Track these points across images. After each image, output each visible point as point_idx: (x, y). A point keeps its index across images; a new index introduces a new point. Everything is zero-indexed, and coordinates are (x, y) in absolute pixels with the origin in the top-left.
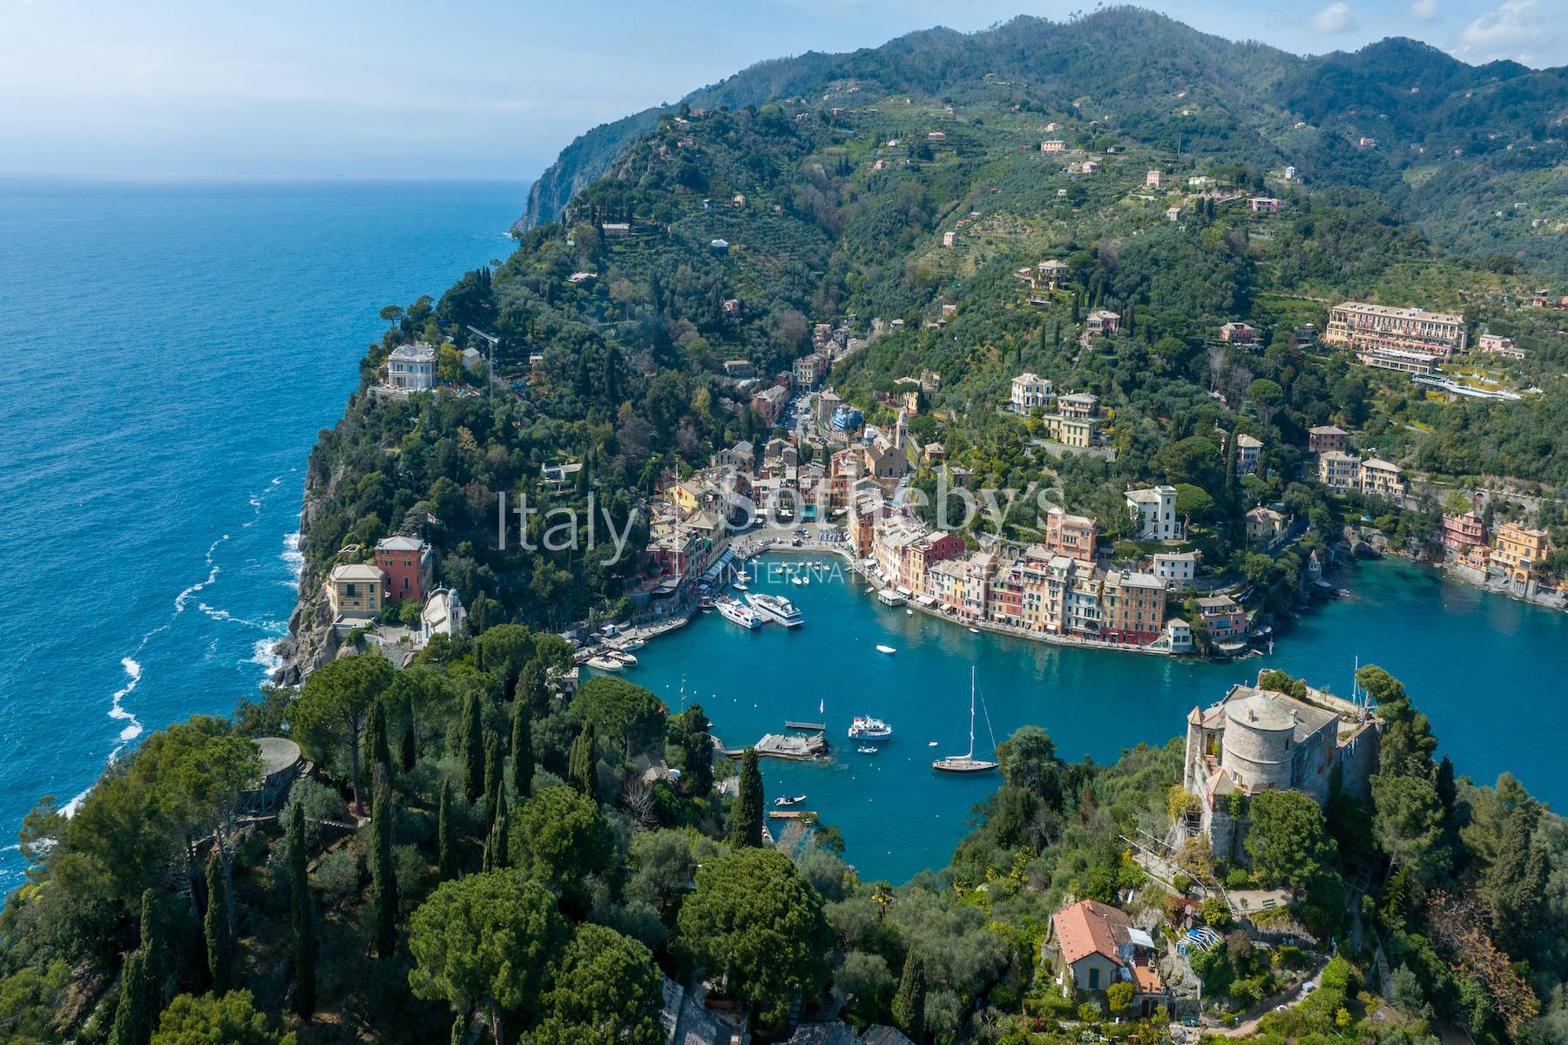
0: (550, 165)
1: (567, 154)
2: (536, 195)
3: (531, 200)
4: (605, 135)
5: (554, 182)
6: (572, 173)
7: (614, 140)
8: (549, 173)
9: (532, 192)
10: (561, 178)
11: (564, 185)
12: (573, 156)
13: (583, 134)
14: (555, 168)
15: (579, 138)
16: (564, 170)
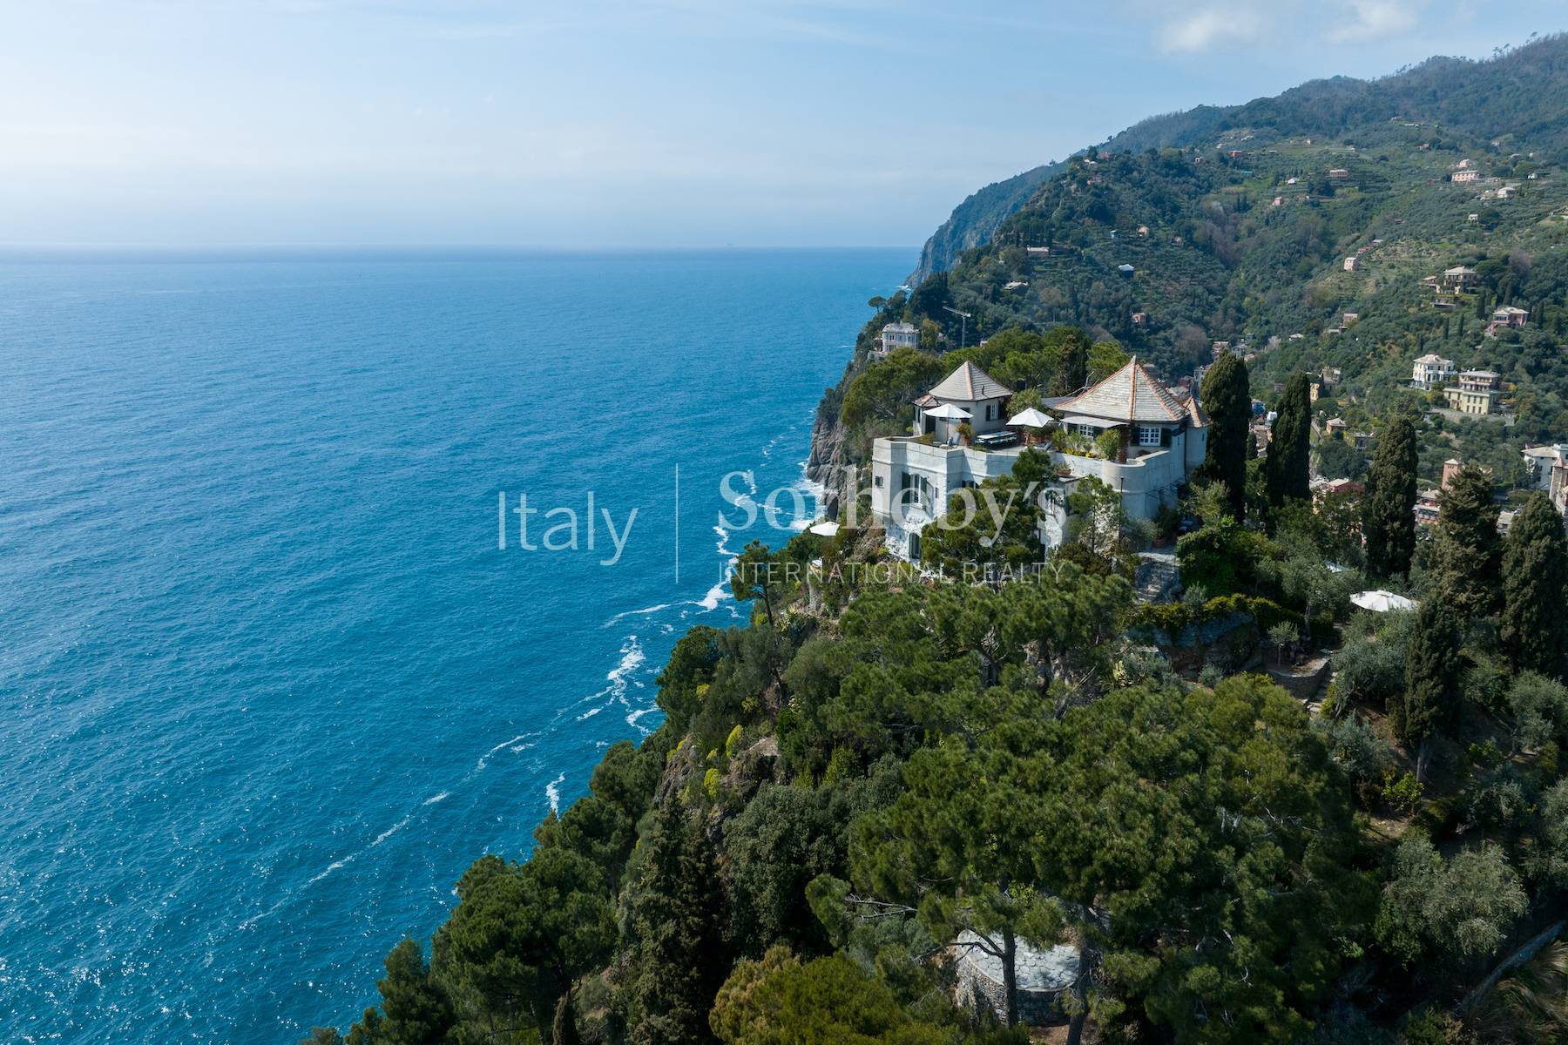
0: (944, 222)
1: (958, 212)
2: (930, 250)
3: (925, 255)
4: (995, 193)
5: (947, 237)
6: (964, 229)
7: (1003, 198)
8: (942, 230)
9: (926, 247)
10: (954, 233)
11: (956, 240)
12: (966, 214)
13: (974, 193)
14: (948, 224)
15: (970, 197)
16: (955, 227)
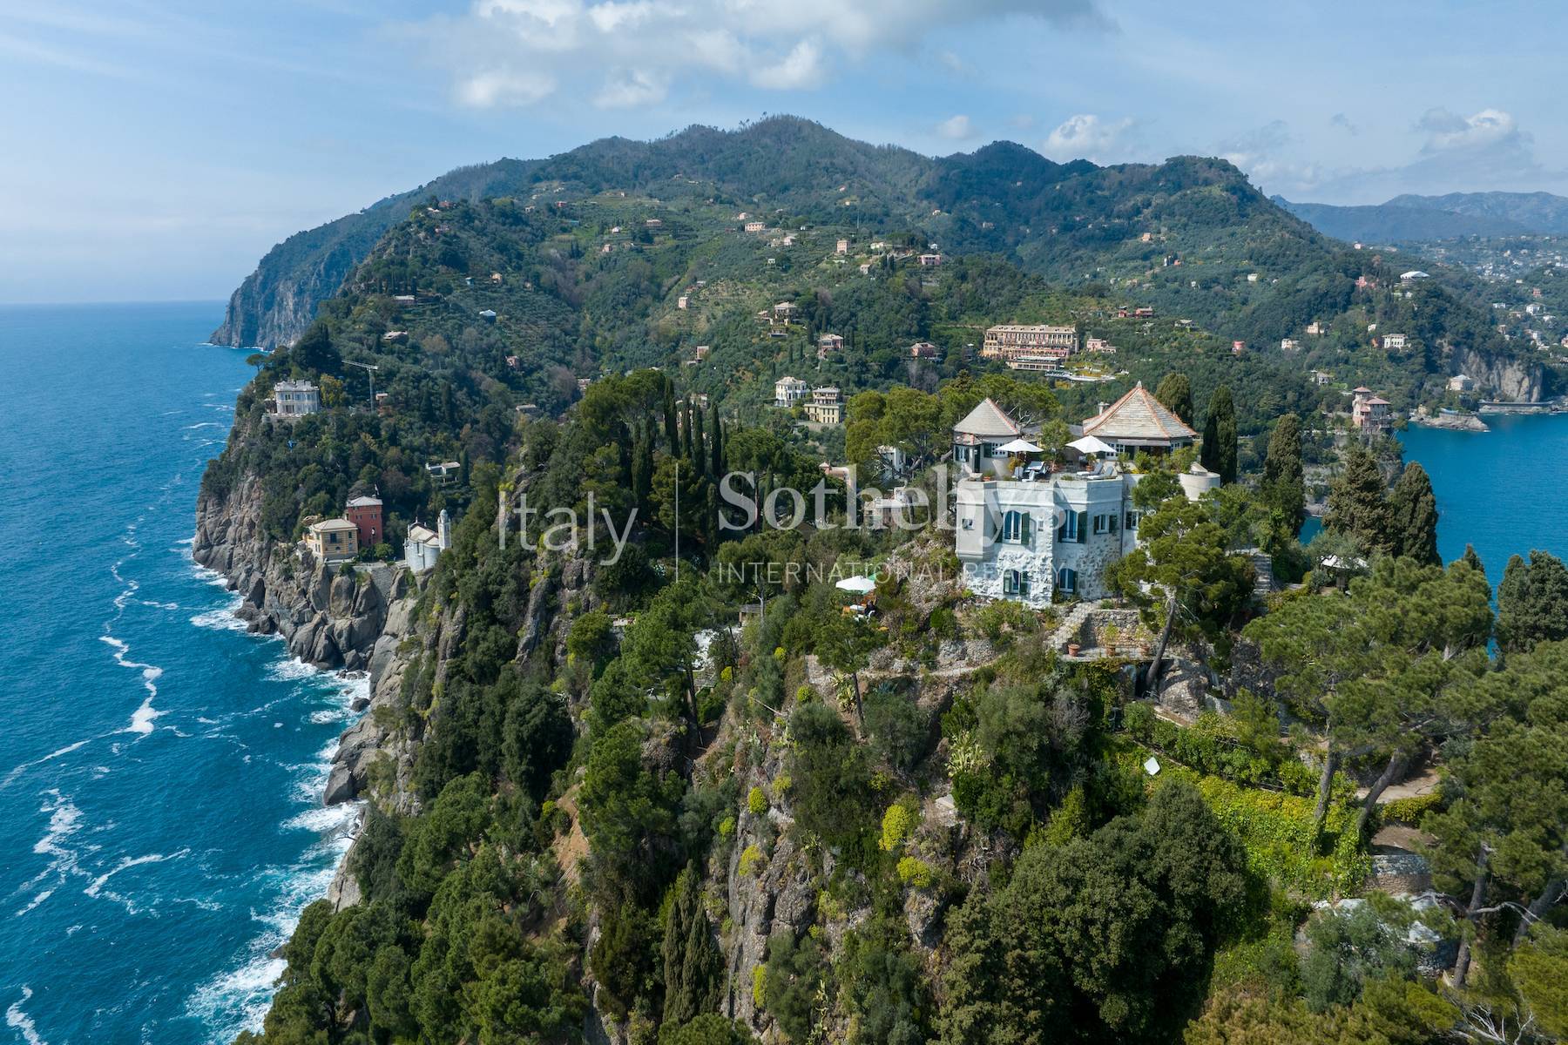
0: (251, 273)
1: (265, 262)
2: (238, 302)
3: (232, 308)
4: (306, 240)
5: (256, 289)
6: (275, 277)
7: (315, 247)
8: (250, 281)
9: (233, 299)
10: (264, 284)
11: (267, 292)
12: (275, 264)
13: (282, 241)
14: (256, 275)
15: (278, 246)
16: (265, 278)
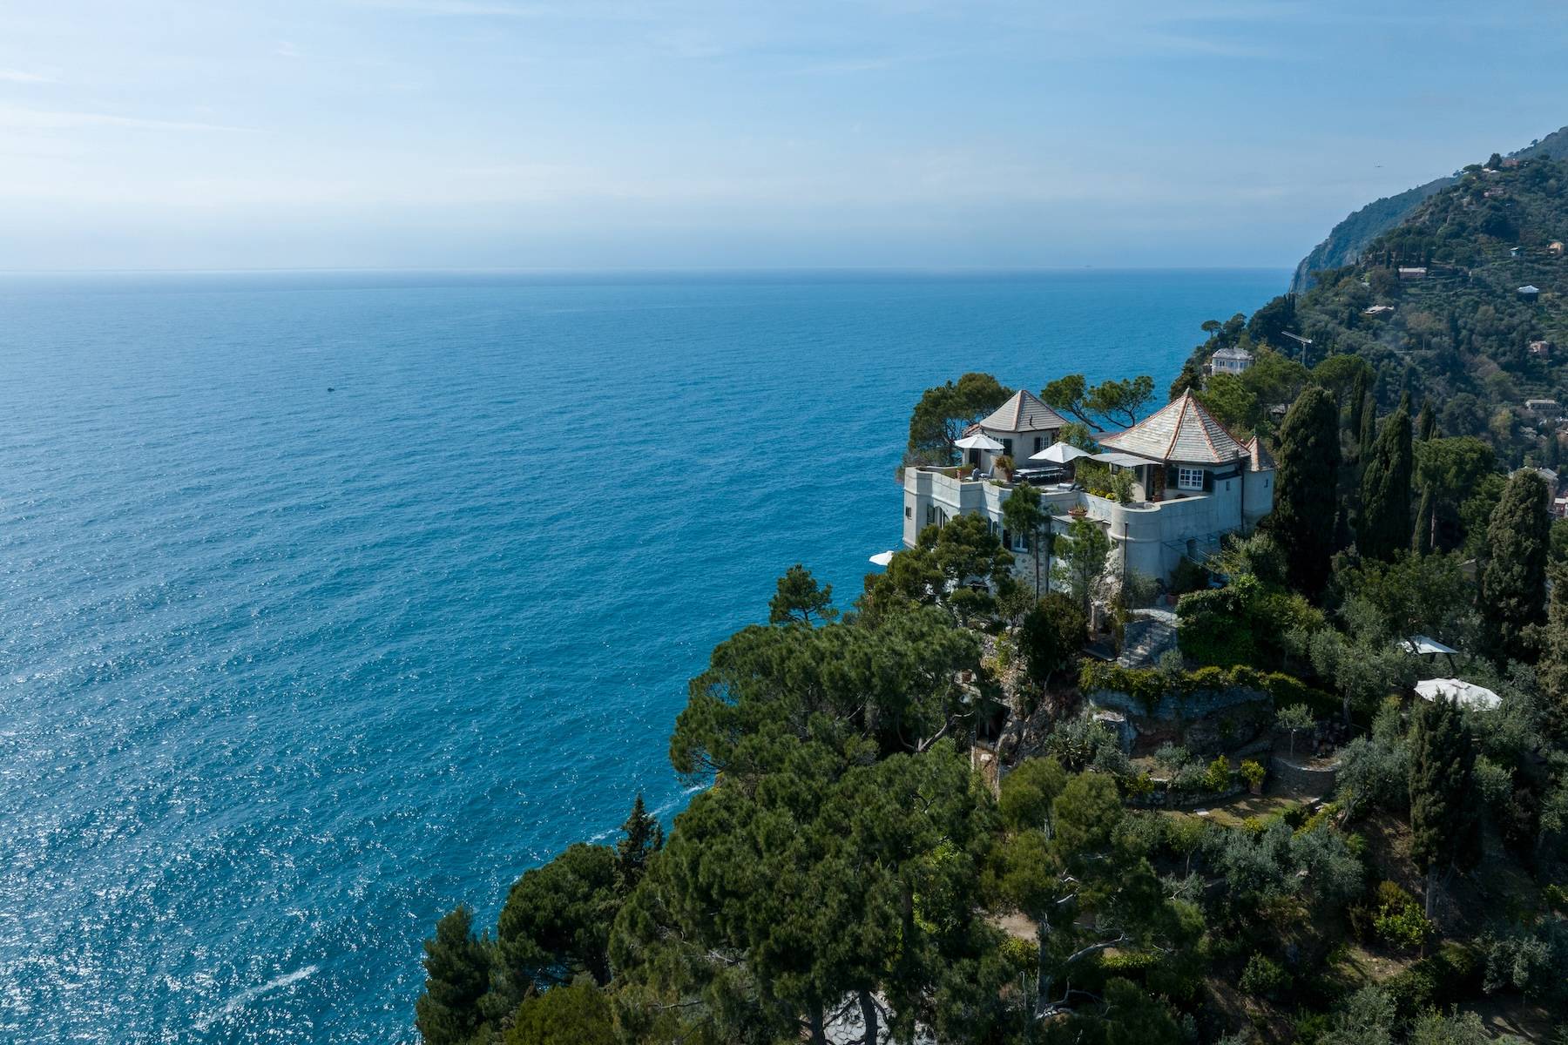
0: (1321, 241)
1: (1338, 231)
2: (1304, 271)
3: (1298, 276)
4: (1384, 208)
5: (1324, 258)
6: (1345, 248)
7: (1394, 214)
8: (1319, 250)
9: (1300, 268)
10: (1332, 254)
11: (1334, 261)
12: (1344, 233)
13: (1359, 209)
14: (1326, 244)
15: (1354, 214)
16: (1335, 247)
